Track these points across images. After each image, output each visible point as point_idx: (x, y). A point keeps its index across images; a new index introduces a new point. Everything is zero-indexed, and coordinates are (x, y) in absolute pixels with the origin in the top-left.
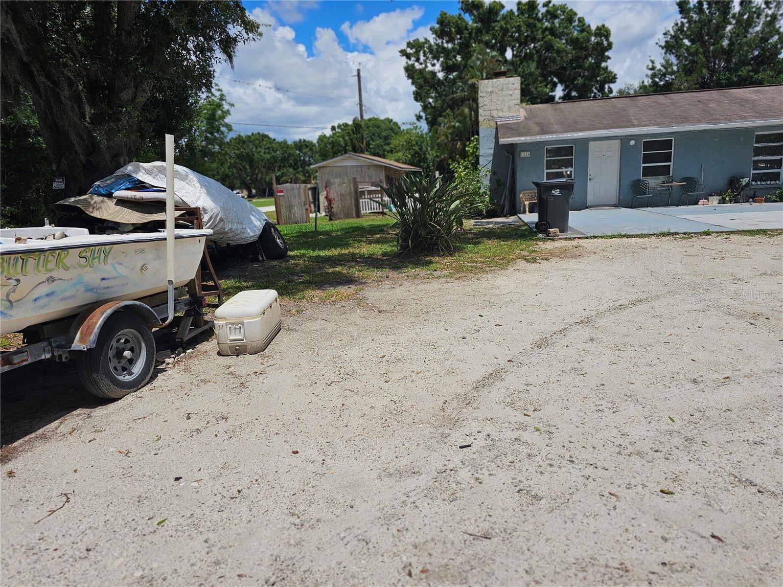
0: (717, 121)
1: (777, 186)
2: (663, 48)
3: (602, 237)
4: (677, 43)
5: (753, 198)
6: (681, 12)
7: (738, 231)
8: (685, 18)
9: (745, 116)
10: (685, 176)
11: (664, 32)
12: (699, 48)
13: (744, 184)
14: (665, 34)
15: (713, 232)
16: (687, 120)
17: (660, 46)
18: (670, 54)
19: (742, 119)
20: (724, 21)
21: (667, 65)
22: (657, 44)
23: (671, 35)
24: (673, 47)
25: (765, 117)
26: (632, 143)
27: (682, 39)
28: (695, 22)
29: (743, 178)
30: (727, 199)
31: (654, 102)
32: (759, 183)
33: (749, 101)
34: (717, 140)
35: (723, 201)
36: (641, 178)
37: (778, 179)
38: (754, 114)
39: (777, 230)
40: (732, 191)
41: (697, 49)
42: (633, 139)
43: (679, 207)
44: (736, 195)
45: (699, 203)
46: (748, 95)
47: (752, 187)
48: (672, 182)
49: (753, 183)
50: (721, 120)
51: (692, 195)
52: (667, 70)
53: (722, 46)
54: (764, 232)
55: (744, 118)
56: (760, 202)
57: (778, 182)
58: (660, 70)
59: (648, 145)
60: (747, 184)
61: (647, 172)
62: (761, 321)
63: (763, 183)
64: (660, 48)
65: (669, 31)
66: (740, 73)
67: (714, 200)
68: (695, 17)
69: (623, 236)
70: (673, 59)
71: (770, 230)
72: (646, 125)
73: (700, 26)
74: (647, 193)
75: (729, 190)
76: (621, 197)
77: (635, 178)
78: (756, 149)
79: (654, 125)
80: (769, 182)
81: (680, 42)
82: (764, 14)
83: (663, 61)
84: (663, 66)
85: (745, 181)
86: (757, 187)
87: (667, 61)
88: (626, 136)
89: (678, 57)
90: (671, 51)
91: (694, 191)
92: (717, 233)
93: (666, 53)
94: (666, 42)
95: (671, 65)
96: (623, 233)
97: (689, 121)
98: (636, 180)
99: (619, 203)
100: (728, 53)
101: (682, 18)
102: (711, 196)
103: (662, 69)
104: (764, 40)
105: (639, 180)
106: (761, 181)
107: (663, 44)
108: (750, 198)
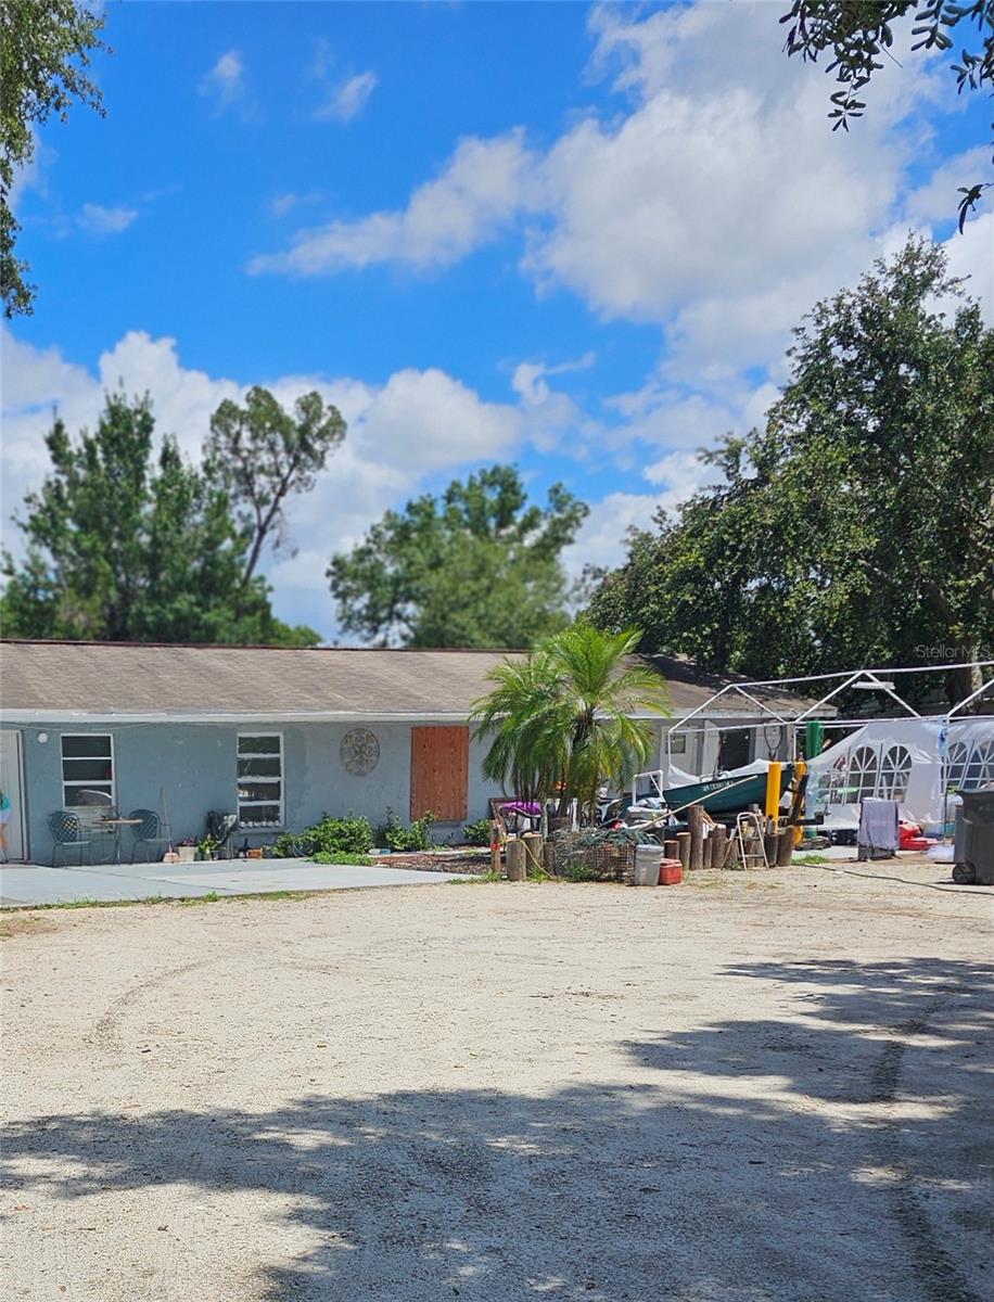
0: (181, 709)
1: (276, 830)
2: (26, 530)
3: (59, 907)
4: (55, 524)
5: (244, 850)
6: (55, 459)
7: (253, 894)
8: (62, 473)
9: (221, 703)
10: (137, 808)
11: (26, 496)
12: (99, 543)
13: (230, 825)
14: (28, 500)
15: (220, 897)
16: (129, 701)
17: (21, 525)
18: (40, 545)
19: (216, 707)
20: (137, 495)
21: (36, 567)
22: (13, 518)
23: (40, 505)
24: (48, 532)
25: (251, 707)
26: (43, 738)
27: (63, 518)
28: (84, 484)
29: (227, 814)
30: (208, 851)
31: (63, 660)
32: (250, 824)
33: (220, 675)
34: (181, 742)
35: (201, 856)
36: (65, 809)
37: (275, 818)
38: (234, 701)
39: (302, 892)
40: (213, 838)
41: (94, 545)
42: (44, 732)
43: (134, 866)
44: (219, 845)
45: (165, 859)
46: (215, 663)
47: (242, 831)
48: (117, 819)
49: (243, 824)
50: (185, 705)
51: (153, 844)
52: (36, 578)
53: (139, 546)
54: (287, 894)
55: (220, 707)
56: (257, 857)
57: (277, 823)
58: (23, 577)
59: (71, 745)
60: (235, 827)
61: (73, 796)
62: (331, 971)
63: (256, 824)
64: (21, 530)
65: (35, 495)
66: (177, 605)
67: (188, 852)
68: (82, 473)
69: (94, 905)
70: (46, 555)
71: (293, 892)
72: (65, 707)
73: (94, 494)
74: (78, 838)
75: (209, 837)
76: (32, 846)
77: (53, 808)
78: (242, 764)
79: (79, 706)
80: (264, 823)
81: (60, 523)
82: (206, 493)
83: (26, 558)
84: (27, 568)
85: (230, 820)
86: (249, 831)
87: (35, 559)
88: (31, 724)
89: (56, 553)
90: (44, 539)
91: (154, 836)
92: (226, 897)
93: (34, 542)
94: (32, 518)
95: (43, 567)
96: (92, 900)
97: (136, 704)
98: (57, 813)
99: (29, 858)
100: (152, 561)
101: (57, 472)
102: (182, 845)
103: (27, 574)
104: (212, 544)
105: (61, 813)
106: (253, 820)
107: (27, 522)
108: (240, 850)
